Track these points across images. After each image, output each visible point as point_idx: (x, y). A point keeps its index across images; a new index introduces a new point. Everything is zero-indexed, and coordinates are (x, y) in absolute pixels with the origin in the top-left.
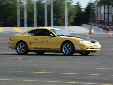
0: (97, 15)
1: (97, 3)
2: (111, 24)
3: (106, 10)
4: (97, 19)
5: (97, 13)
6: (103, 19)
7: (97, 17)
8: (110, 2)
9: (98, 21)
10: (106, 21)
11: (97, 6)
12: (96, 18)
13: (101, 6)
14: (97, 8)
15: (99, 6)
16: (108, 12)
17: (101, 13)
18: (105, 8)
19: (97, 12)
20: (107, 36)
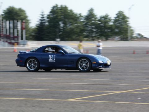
0: (3, 30)
1: (2, 17)
2: (16, 39)
3: (11, 25)
4: (3, 33)
5: (3, 28)
6: (8, 34)
7: (3, 31)
8: (15, 17)
9: (3, 36)
10: (12, 36)
11: (2, 20)
12: (1, 32)
13: (6, 21)
14: (3, 23)
15: (4, 20)
16: (14, 26)
17: (6, 27)
18: (10, 23)
19: (3, 26)
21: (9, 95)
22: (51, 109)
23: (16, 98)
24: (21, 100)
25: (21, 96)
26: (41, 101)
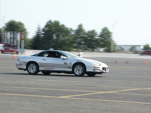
0: (4, 39)
3: (12, 36)
4: (4, 42)
5: (4, 38)
6: (9, 43)
8: (15, 29)
10: (12, 45)
12: (3, 41)
13: (7, 32)
14: (4, 33)
16: (14, 37)
17: (7, 37)
18: (11, 34)
19: (4, 36)
20: (12, 57)
21: (10, 92)
22: (46, 103)
23: (16, 94)
24: (20, 96)
25: (20, 93)
26: (37, 97)
